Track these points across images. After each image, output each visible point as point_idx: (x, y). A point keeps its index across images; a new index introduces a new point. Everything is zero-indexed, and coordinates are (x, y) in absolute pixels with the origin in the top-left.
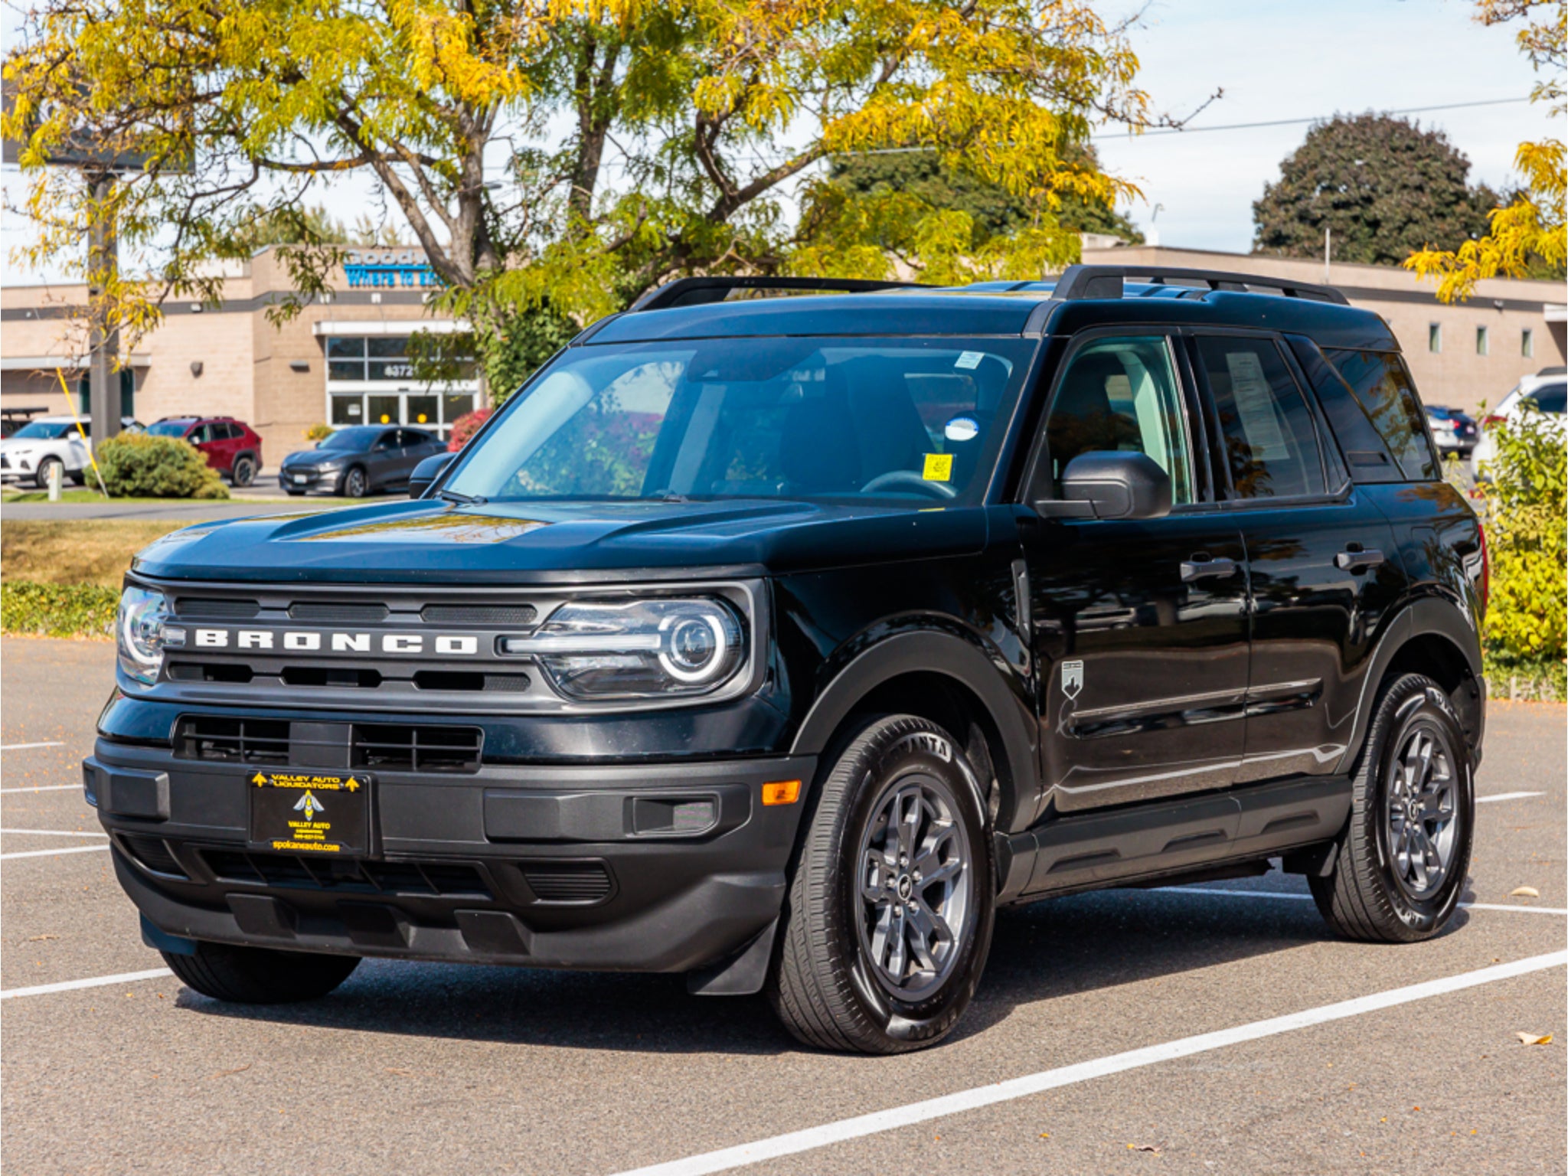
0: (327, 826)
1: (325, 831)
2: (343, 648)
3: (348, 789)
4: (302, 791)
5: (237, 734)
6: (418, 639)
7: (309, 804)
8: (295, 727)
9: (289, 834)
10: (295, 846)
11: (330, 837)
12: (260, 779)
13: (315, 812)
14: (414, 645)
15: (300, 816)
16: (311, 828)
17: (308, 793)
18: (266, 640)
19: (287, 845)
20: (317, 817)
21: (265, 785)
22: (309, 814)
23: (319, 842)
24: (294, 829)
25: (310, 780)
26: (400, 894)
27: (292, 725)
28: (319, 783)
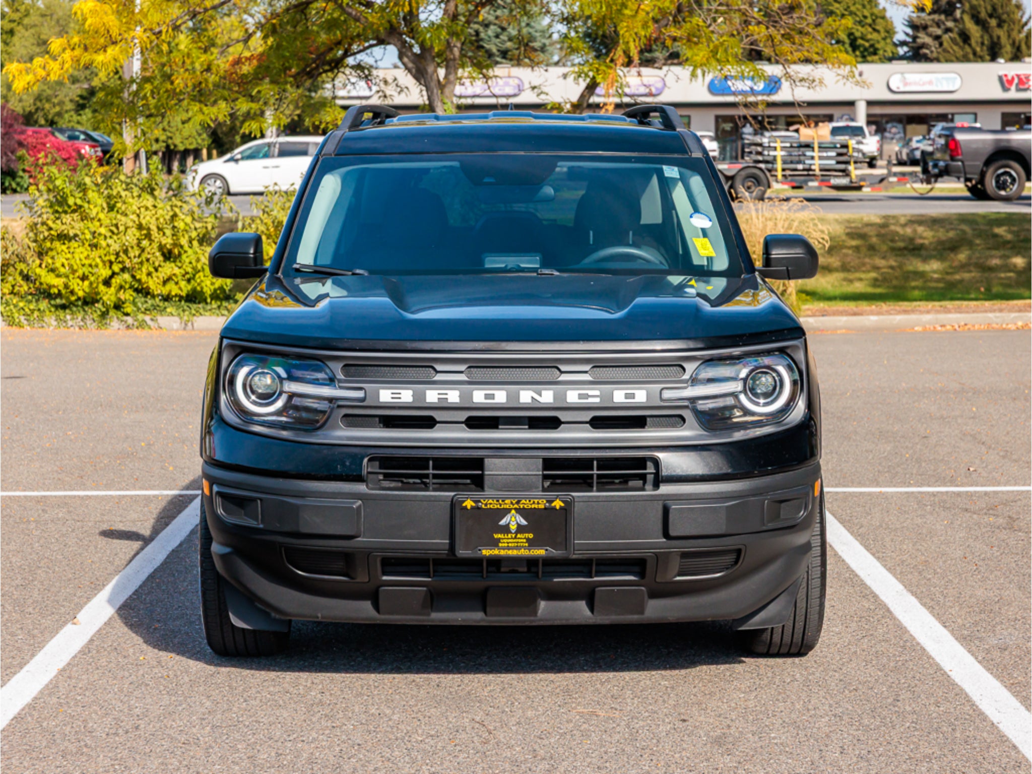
0: (531, 536)
1: (528, 540)
2: (529, 400)
3: (554, 508)
4: (509, 510)
5: (428, 468)
6: (597, 393)
7: (513, 520)
8: (487, 462)
9: (495, 543)
10: (503, 553)
11: (532, 544)
12: (469, 504)
13: (519, 526)
14: (594, 396)
15: (506, 529)
16: (516, 538)
17: (513, 512)
18: (453, 397)
19: (496, 552)
20: (520, 529)
21: (472, 508)
22: (513, 527)
23: (525, 548)
24: (499, 540)
25: (518, 503)
26: (555, 580)
27: (486, 460)
28: (526, 504)
